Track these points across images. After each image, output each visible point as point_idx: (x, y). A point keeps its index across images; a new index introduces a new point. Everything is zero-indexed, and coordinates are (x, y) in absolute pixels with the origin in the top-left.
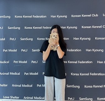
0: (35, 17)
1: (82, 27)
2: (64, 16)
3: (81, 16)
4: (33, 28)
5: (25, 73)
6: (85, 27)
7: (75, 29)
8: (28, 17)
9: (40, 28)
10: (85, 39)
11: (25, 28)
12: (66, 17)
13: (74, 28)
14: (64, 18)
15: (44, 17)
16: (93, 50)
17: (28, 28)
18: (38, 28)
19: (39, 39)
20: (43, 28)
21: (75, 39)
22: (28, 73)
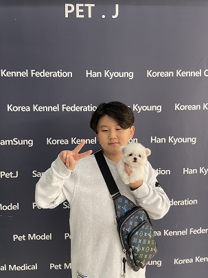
0: (38, 74)
1: (176, 107)
2: (124, 74)
3: (175, 74)
4: (32, 108)
5: (15, 237)
6: (185, 107)
7: (155, 112)
8: (16, 74)
9: (53, 109)
10: (183, 140)
11: (9, 108)
12: (131, 75)
13: (152, 108)
14: (127, 78)
15: (65, 74)
16: (201, 170)
17: (18, 109)
18: (48, 109)
19: (51, 141)
20: (63, 108)
21: (155, 140)
22: (24, 236)
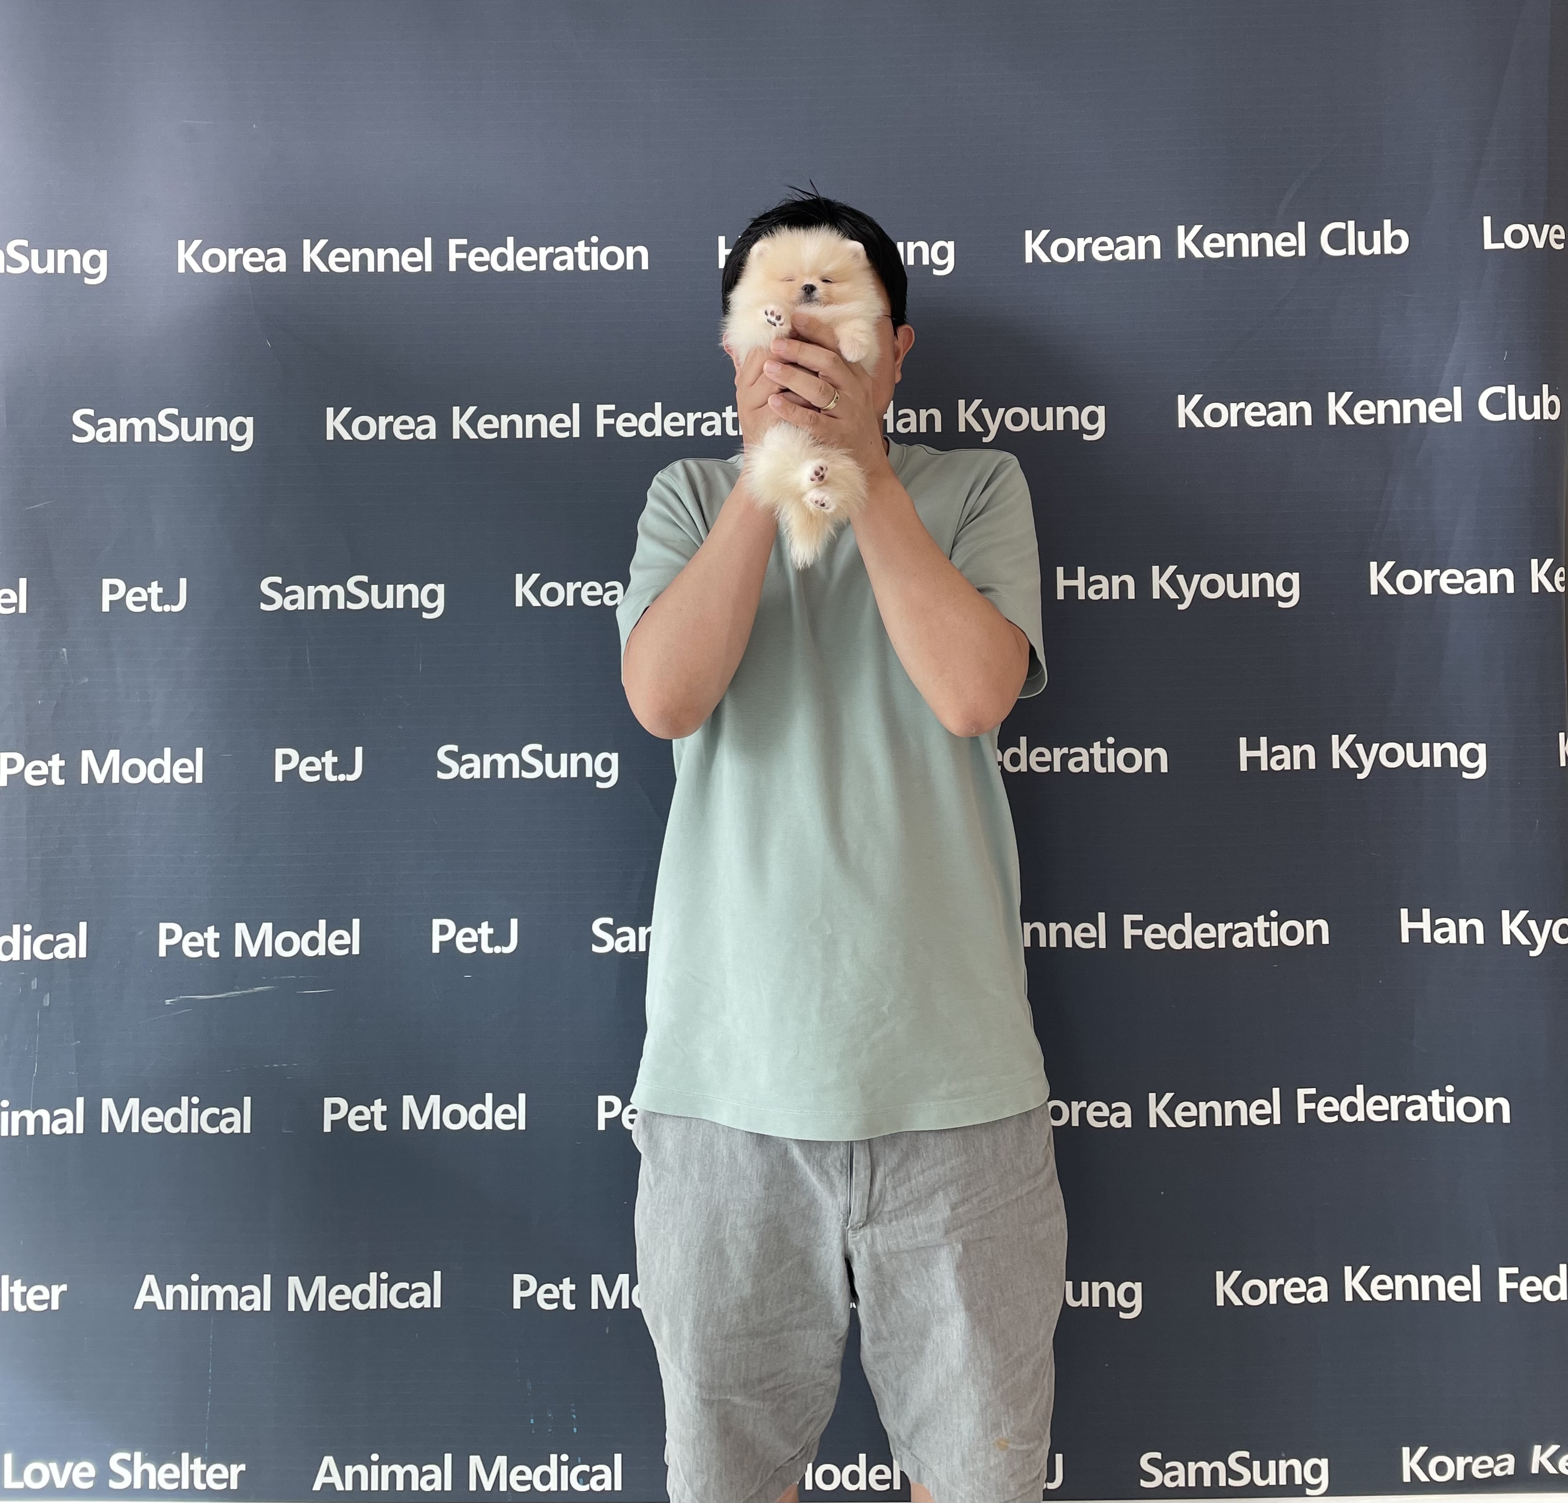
1: (1185, 411)
3: (1169, 245)
4: (445, 425)
6: (1228, 414)
7: (1071, 437)
8: (376, 260)
9: (550, 426)
10: (1226, 585)
11: (333, 423)
13: (1055, 418)
14: (922, 269)
15: (612, 258)
16: (1339, 751)
17: (378, 427)
18: (524, 426)
19: (535, 590)
20: (601, 422)
21: (1080, 583)
22: (379, 1107)
